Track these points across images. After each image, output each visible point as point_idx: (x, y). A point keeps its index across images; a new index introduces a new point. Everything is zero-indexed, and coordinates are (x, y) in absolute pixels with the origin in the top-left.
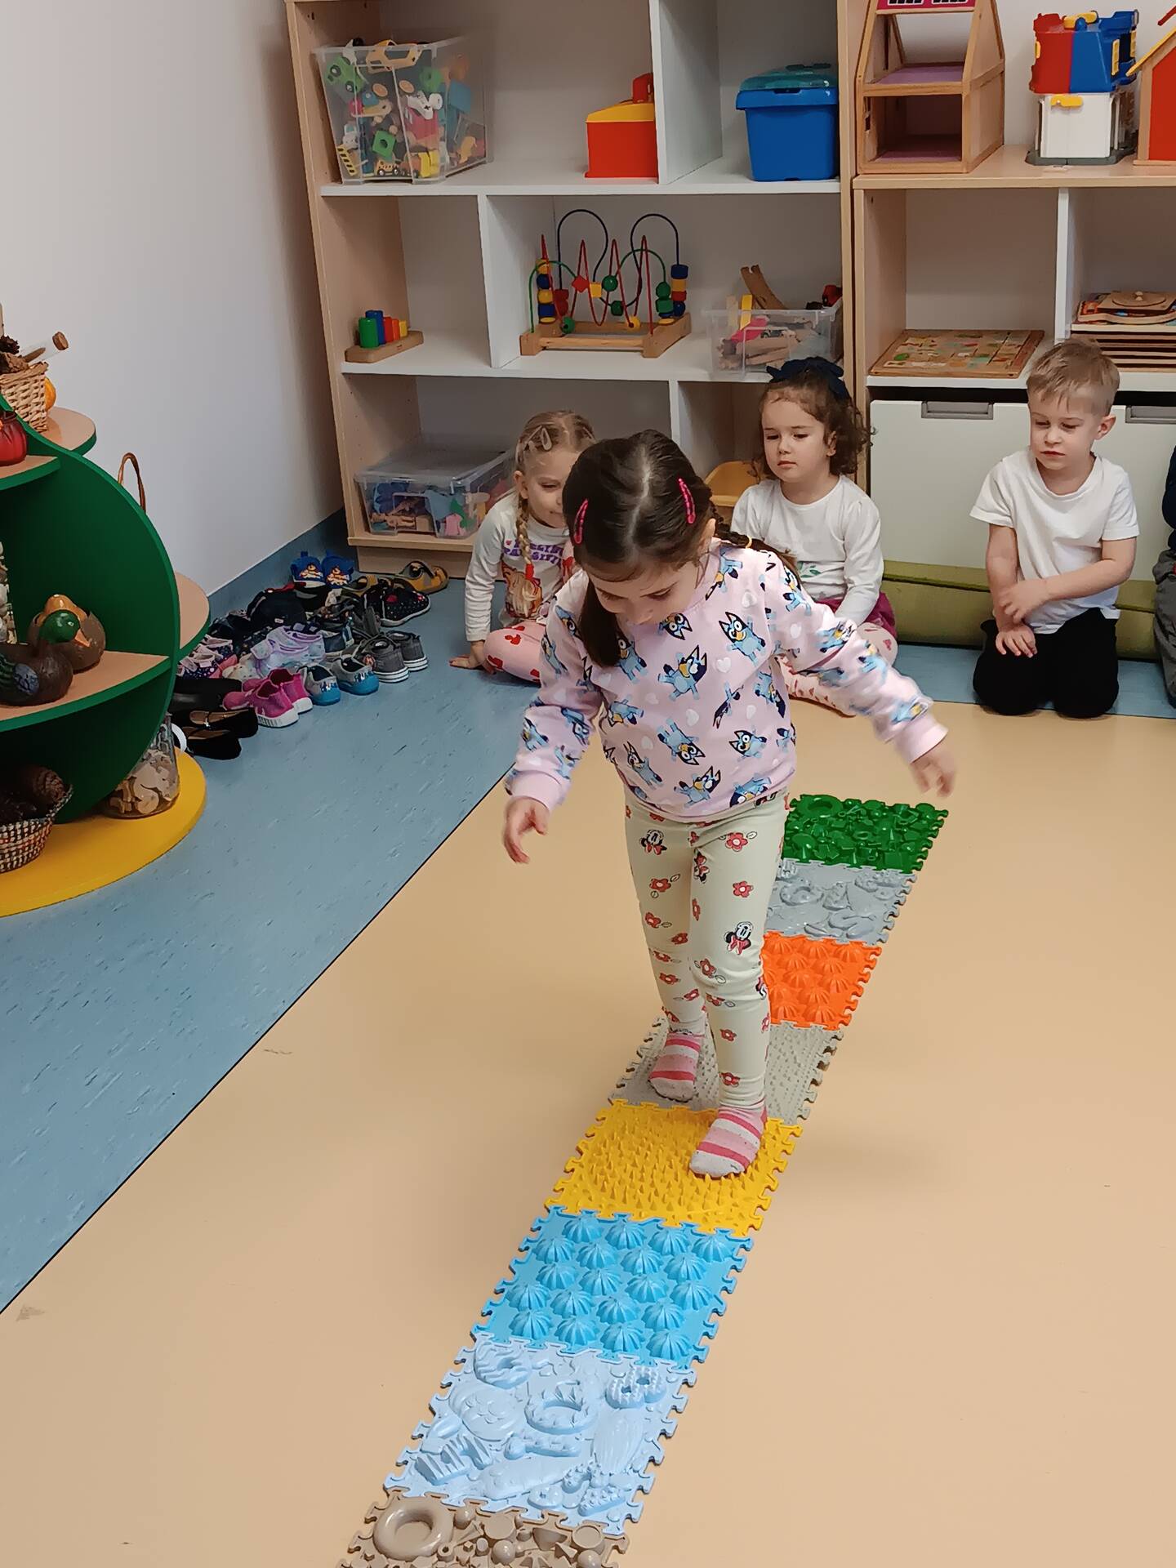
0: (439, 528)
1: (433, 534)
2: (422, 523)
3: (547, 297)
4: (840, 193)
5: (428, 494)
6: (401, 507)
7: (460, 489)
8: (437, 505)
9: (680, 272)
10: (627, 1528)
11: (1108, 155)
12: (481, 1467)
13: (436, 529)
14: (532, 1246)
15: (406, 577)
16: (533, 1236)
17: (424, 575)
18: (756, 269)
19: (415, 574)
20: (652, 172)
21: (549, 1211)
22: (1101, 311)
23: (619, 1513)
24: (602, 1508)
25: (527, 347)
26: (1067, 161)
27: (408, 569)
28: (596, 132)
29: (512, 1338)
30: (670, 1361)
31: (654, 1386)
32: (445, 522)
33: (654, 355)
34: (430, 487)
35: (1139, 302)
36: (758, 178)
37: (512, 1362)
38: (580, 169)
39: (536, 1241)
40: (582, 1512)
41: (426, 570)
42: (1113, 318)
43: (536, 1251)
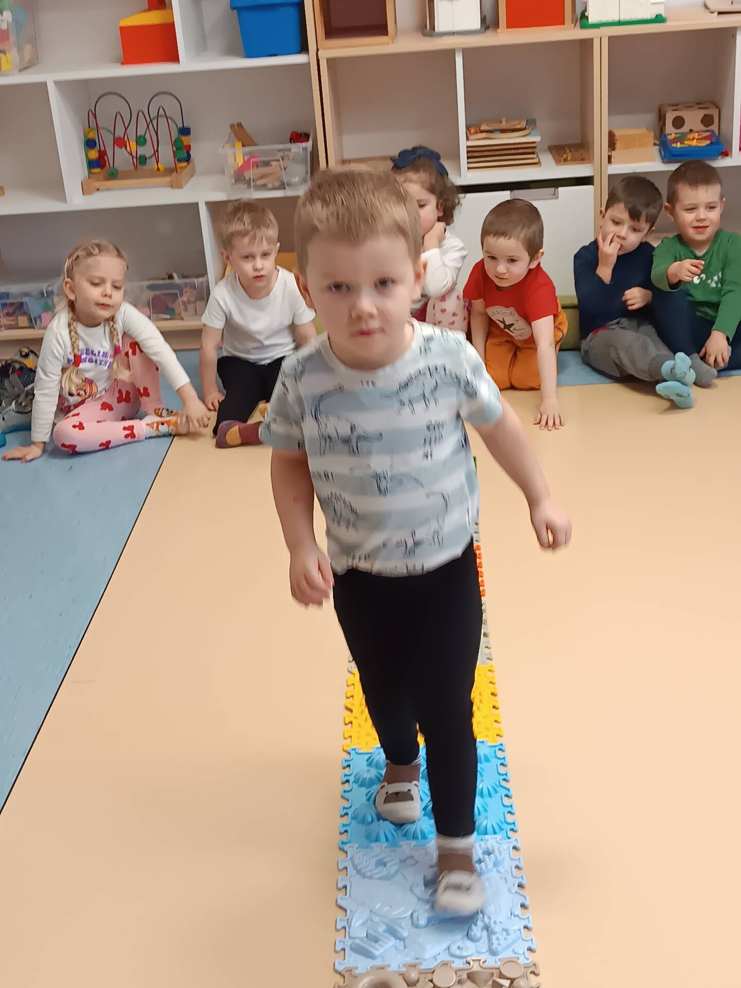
0: (36, 324)
1: (34, 328)
2: (23, 321)
3: (94, 154)
4: (309, 63)
5: (25, 299)
6: (5, 311)
7: (50, 294)
8: (34, 307)
9: (185, 131)
10: (531, 957)
11: (480, 27)
12: (403, 939)
13: (34, 323)
14: (352, 779)
15: (18, 358)
16: (347, 771)
17: (32, 356)
18: (240, 125)
19: (27, 356)
20: (174, 58)
21: (350, 754)
22: (482, 132)
23: (521, 947)
24: (508, 947)
25: (86, 190)
26: (453, 33)
27: (19, 354)
28: (126, 32)
29: (373, 845)
30: (495, 836)
31: (498, 855)
32: (41, 319)
33: (180, 186)
34: (26, 294)
35: (504, 125)
36: (249, 55)
37: (385, 860)
38: (116, 61)
39: (352, 774)
40: (493, 953)
41: (32, 352)
42: (492, 135)
43: (355, 782)
